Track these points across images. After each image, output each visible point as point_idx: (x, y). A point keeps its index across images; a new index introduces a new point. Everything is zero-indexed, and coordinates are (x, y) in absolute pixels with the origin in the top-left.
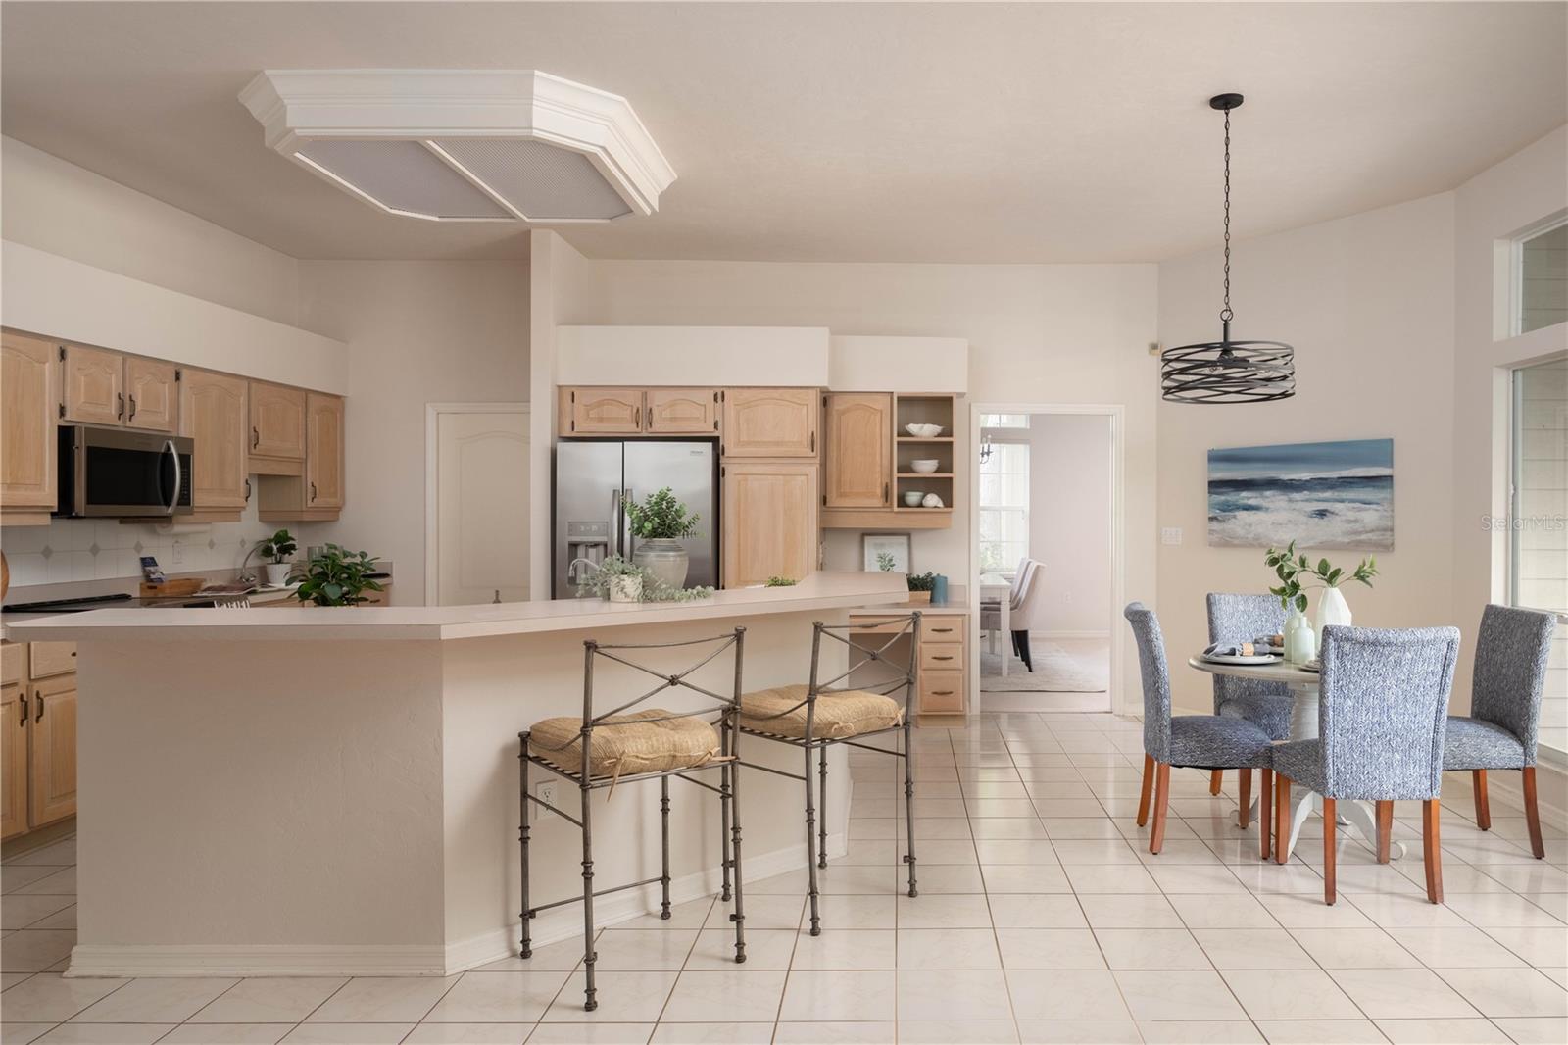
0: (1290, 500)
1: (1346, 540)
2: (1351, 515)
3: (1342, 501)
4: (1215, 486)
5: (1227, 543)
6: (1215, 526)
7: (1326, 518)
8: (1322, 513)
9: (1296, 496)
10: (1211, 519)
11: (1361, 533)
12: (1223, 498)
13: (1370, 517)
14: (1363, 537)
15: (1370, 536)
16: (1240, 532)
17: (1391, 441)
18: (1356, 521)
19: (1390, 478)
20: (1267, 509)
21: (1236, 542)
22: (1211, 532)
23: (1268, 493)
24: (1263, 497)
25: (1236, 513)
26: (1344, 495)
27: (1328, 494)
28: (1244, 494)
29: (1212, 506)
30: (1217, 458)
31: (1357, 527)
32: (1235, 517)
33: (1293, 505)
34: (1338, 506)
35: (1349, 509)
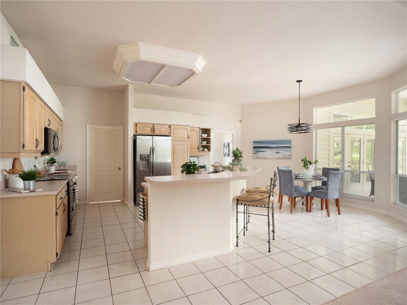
0: (271, 150)
1: (283, 157)
2: (284, 153)
3: (282, 150)
4: (255, 147)
5: (257, 158)
6: (255, 155)
7: (279, 154)
8: (278, 153)
9: (272, 149)
10: (254, 154)
11: (286, 156)
12: (256, 150)
13: (287, 153)
14: (286, 157)
15: (288, 156)
16: (260, 156)
17: (291, 140)
18: (285, 154)
19: (291, 147)
20: (266, 152)
21: (260, 158)
22: (254, 156)
23: (266, 149)
24: (265, 150)
25: (260, 152)
26: (282, 149)
27: (279, 149)
28: (261, 149)
29: (254, 151)
30: (255, 142)
31: (285, 155)
32: (259, 153)
33: (272, 151)
34: (281, 151)
35: (283, 152)
